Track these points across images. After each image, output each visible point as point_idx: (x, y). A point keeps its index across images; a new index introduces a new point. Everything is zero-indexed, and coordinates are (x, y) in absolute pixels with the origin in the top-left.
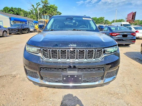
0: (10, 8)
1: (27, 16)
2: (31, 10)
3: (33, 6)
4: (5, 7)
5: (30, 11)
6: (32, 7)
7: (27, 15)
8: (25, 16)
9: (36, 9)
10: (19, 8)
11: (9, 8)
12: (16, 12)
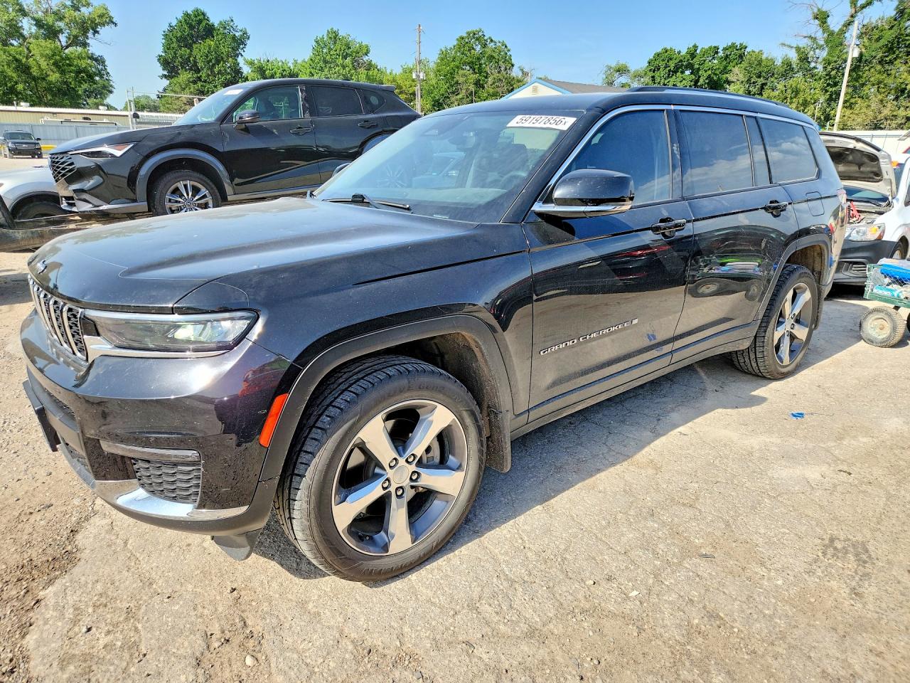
0: (684, 52)
1: (761, 94)
2: (798, 49)
3: (822, 17)
4: (659, 50)
5: (793, 56)
6: (814, 28)
7: (763, 85)
8: (749, 93)
9: (842, 32)
10: (733, 44)
11: (679, 52)
12: (710, 72)
